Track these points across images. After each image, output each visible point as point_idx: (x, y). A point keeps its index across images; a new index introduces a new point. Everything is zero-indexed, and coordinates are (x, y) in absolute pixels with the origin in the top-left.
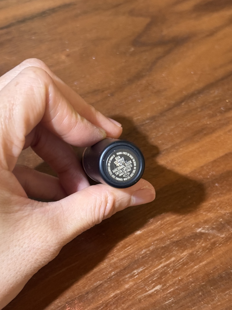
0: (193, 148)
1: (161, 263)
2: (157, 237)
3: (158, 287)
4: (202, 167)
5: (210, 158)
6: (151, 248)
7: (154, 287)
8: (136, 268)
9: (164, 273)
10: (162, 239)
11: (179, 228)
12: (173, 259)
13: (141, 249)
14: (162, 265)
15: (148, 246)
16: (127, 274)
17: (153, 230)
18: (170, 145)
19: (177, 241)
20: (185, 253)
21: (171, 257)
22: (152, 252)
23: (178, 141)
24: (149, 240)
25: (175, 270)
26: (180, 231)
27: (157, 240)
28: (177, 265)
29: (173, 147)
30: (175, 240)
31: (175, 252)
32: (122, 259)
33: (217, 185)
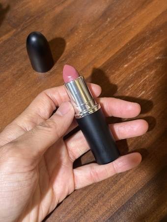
6: (135, 73)
7: (141, 93)
8: (130, 84)
11: (147, 59)
12: (147, 76)
13: (129, 74)
14: (142, 81)
16: (125, 89)
17: (133, 63)
19: (147, 67)
20: (153, 72)
24: (132, 68)
27: (137, 68)
28: (150, 79)
31: (147, 73)
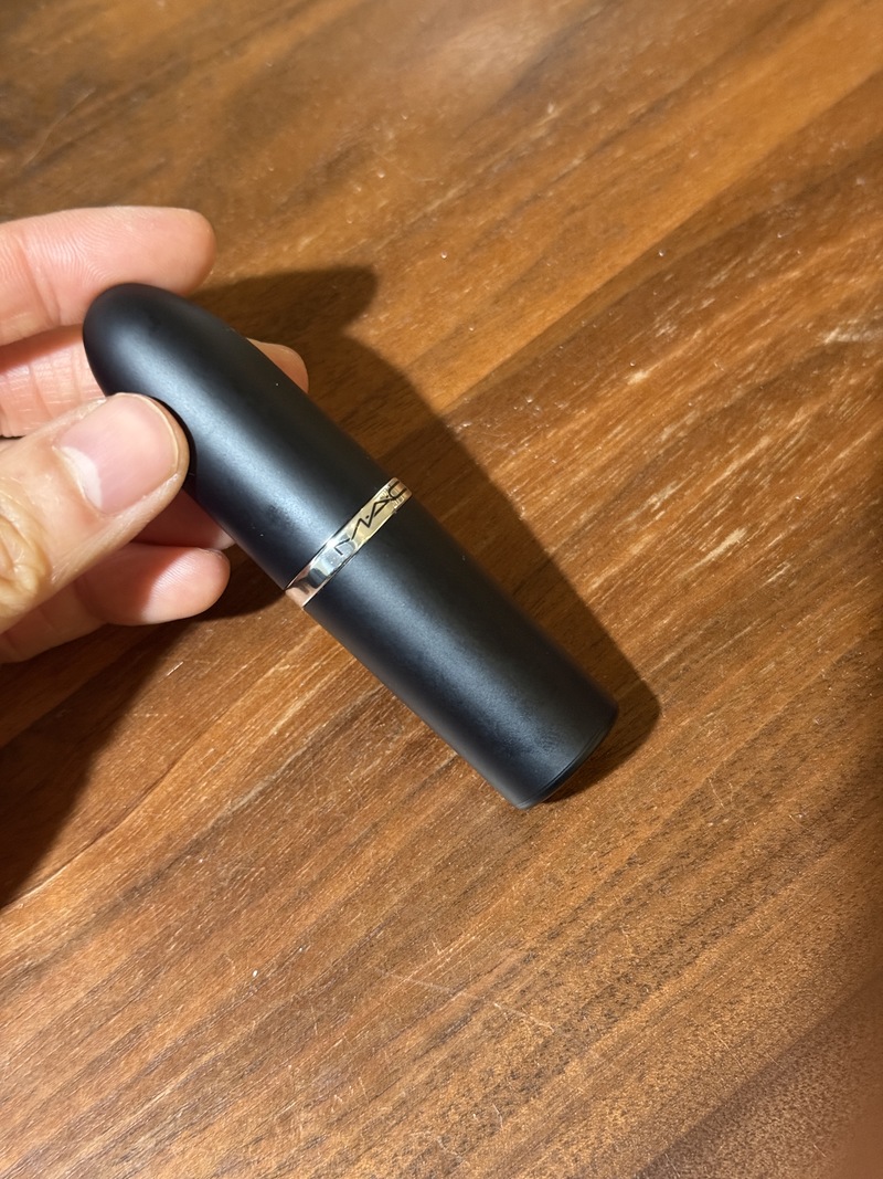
0: (760, 73)
1: (729, 461)
2: (701, 381)
3: (735, 537)
4: (802, 132)
5: (820, 99)
6: (689, 419)
7: (722, 538)
8: (655, 490)
9: (745, 491)
10: (717, 386)
11: (767, 342)
12: (764, 442)
13: (658, 427)
14: (734, 466)
15: (677, 416)
16: (629, 511)
17: (682, 363)
18: (683, 77)
19: (767, 385)
20: (799, 417)
21: (757, 436)
22: (695, 430)
23: (708, 59)
24: (678, 393)
25: (777, 476)
26: (769, 349)
27: (702, 390)
28: (780, 458)
29: (695, 80)
30: (760, 380)
31: (767, 420)
32: (604, 469)
33: (859, 182)
